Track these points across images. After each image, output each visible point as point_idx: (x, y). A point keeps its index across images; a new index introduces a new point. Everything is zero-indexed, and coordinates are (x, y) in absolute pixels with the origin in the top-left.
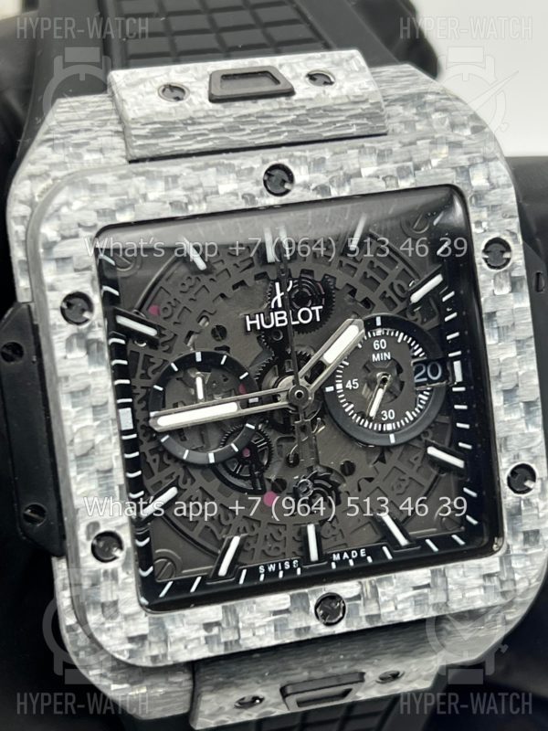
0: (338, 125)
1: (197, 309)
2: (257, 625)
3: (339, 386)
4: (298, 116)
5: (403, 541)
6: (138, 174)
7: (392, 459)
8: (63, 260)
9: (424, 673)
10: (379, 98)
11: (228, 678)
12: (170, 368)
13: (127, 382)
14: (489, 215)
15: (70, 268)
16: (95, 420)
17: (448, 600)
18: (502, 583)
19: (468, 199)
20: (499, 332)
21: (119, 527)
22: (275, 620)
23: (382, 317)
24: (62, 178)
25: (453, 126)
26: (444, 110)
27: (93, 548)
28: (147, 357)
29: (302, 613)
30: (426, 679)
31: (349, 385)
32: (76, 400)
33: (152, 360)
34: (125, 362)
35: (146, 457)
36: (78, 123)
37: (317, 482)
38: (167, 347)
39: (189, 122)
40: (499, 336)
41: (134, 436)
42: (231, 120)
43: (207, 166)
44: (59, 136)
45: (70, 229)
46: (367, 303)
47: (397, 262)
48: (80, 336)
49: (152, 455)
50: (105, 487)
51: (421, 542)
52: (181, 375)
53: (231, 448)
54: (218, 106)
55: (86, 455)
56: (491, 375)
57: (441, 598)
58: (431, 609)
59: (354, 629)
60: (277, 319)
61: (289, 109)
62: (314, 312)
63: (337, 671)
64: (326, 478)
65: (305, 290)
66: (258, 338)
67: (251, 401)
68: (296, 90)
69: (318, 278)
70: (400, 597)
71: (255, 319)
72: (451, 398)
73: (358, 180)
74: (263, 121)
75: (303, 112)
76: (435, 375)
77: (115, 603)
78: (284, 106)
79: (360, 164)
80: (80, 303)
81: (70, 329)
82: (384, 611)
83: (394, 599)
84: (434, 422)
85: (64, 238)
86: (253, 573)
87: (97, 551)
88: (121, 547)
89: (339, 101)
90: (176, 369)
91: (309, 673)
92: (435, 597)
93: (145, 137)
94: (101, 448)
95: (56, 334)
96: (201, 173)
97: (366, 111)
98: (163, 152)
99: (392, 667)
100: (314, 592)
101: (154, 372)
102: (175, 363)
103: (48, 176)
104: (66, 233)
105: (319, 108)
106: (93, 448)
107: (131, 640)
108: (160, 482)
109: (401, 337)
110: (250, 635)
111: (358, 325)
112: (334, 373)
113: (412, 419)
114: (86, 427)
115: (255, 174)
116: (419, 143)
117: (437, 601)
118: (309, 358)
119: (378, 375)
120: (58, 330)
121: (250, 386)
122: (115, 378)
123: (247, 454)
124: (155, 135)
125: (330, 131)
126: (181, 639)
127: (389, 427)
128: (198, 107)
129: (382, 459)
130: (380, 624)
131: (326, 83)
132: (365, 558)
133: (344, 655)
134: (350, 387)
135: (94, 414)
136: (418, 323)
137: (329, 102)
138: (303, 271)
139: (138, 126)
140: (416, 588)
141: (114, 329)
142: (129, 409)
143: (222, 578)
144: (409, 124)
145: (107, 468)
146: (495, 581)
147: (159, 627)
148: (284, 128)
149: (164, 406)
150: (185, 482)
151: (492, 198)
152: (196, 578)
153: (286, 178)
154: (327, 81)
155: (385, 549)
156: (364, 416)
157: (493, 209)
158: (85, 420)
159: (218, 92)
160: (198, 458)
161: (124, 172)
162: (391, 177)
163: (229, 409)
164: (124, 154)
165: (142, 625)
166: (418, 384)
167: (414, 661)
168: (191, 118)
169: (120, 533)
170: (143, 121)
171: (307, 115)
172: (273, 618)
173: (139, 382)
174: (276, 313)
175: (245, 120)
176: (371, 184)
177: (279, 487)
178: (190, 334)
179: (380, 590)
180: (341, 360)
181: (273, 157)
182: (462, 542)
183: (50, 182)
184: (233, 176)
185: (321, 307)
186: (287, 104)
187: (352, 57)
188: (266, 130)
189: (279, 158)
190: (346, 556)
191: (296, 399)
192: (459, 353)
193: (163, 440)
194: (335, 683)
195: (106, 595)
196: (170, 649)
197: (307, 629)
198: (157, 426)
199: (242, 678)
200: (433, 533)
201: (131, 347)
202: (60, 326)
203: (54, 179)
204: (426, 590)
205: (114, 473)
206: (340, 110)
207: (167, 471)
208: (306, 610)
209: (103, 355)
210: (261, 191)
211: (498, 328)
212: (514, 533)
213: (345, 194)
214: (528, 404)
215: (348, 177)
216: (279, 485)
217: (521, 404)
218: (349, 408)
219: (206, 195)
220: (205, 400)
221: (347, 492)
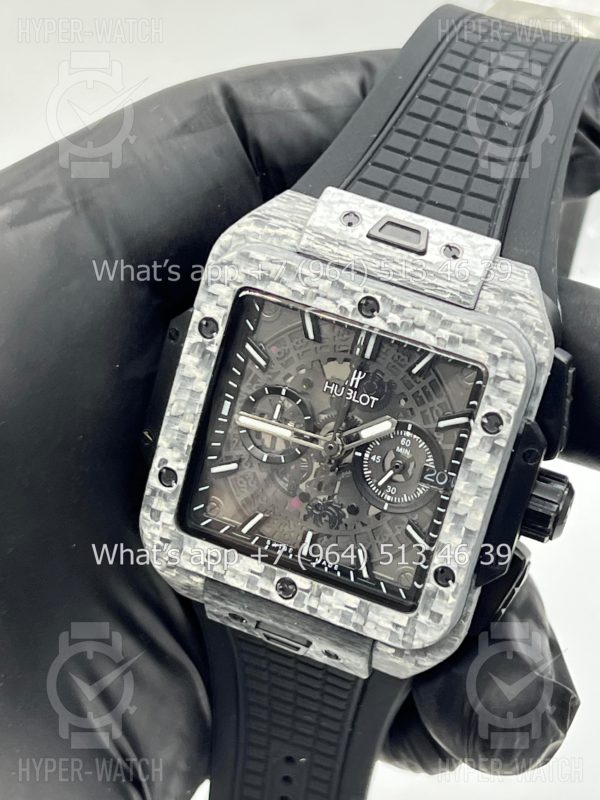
2: (239, 573)
3: (367, 455)
5: (365, 575)
7: (383, 519)
8: (213, 296)
11: (221, 595)
12: (264, 390)
13: (236, 386)
14: (498, 396)
15: (215, 302)
17: (365, 625)
18: (405, 635)
20: (469, 475)
21: (179, 469)
22: (250, 576)
23: (413, 426)
27: (160, 474)
28: (256, 376)
29: (269, 581)
31: (373, 458)
32: (183, 381)
33: (258, 380)
34: (239, 373)
35: (229, 437)
37: (329, 508)
39: (343, 243)
40: (469, 478)
41: (226, 420)
42: (370, 254)
44: (264, 216)
48: (203, 345)
50: (179, 442)
51: (378, 582)
52: (269, 398)
53: (280, 458)
54: (369, 241)
55: (176, 417)
56: (452, 499)
57: (360, 621)
58: (351, 625)
59: (298, 609)
60: (346, 393)
62: (371, 400)
64: (337, 509)
65: (374, 383)
66: (331, 398)
67: (305, 436)
68: (428, 252)
69: (386, 380)
70: (335, 606)
71: (331, 386)
72: (436, 501)
73: (422, 331)
76: (440, 481)
77: (159, 513)
79: (427, 321)
80: (213, 326)
81: (200, 339)
82: (320, 608)
83: (330, 605)
84: (420, 509)
86: (262, 542)
87: (162, 476)
88: (176, 482)
90: (267, 392)
91: (274, 621)
92: (356, 618)
94: (187, 417)
95: (190, 337)
100: (280, 573)
102: (268, 389)
106: (182, 415)
107: (162, 539)
108: (230, 456)
109: (422, 445)
110: (232, 576)
111: (392, 422)
112: (366, 445)
113: (406, 500)
114: (183, 400)
115: (355, 296)
117: (357, 622)
118: (355, 426)
120: (192, 335)
121: (308, 426)
123: (293, 467)
125: (431, 289)
127: (389, 498)
128: (356, 236)
129: (378, 516)
130: (315, 615)
131: (453, 257)
132: (336, 572)
135: (190, 396)
136: (440, 442)
139: (310, 232)
140: (346, 606)
141: (243, 351)
142: (229, 403)
143: (242, 534)
144: (493, 309)
145: (185, 431)
146: (400, 632)
150: (246, 464)
151: (504, 385)
152: (226, 525)
153: (375, 308)
154: (456, 255)
155: (352, 573)
156: (375, 482)
157: (503, 393)
158: (185, 396)
159: (376, 233)
160: (257, 453)
162: (443, 339)
163: (286, 434)
164: (297, 244)
166: (425, 481)
167: (345, 653)
168: (345, 241)
169: (178, 473)
170: (315, 230)
172: (249, 574)
173: (244, 389)
174: (347, 389)
176: (428, 338)
177: (303, 498)
179: (323, 594)
180: (375, 439)
182: (404, 597)
185: (378, 400)
186: (414, 260)
189: (376, 293)
190: (324, 563)
191: (328, 450)
192: (454, 475)
193: (241, 432)
194: (290, 638)
195: (156, 505)
197: (268, 592)
200: (388, 580)
201: (249, 365)
202: (195, 334)
204: (352, 611)
205: (188, 435)
208: (272, 580)
209: (211, 364)
210: (354, 310)
211: (470, 472)
212: (425, 608)
213: (406, 336)
214: (469, 532)
215: (414, 326)
216: (305, 497)
217: (464, 529)
218: (367, 473)
219: (318, 295)
220: (278, 420)
221: (346, 525)
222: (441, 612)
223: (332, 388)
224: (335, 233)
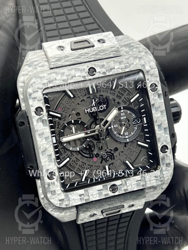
0: (107, 54)
1: (71, 108)
2: (94, 194)
3: (112, 127)
4: (96, 53)
5: (133, 168)
6: (53, 73)
7: (128, 146)
8: (35, 98)
9: (141, 204)
10: (118, 46)
11: (87, 209)
12: (65, 125)
13: (53, 130)
14: (151, 77)
15: (37, 100)
16: (46, 141)
17: (146, 183)
18: (161, 178)
19: (145, 73)
20: (156, 109)
21: (54, 170)
23: (123, 107)
24: (32, 75)
25: (139, 52)
26: (137, 48)
29: (106, 190)
30: (141, 206)
31: (115, 126)
32: (40, 136)
33: (60, 123)
34: (53, 124)
35: (60, 150)
36: (35, 59)
37: (107, 153)
38: (64, 119)
39: (66, 57)
40: (156, 110)
41: (56, 145)
42: (78, 55)
43: (72, 69)
44: (30, 63)
45: (35, 89)
46: (119, 103)
47: (126, 91)
48: (40, 118)
49: (62, 149)
50: (50, 160)
51: (138, 168)
52: (68, 127)
53: (83, 146)
54: (74, 52)
55: (44, 151)
56: (154, 121)
57: (144, 183)
58: (141, 186)
59: (121, 193)
60: (94, 109)
61: (93, 51)
62: (104, 107)
63: (117, 205)
64: (110, 152)
65: (101, 101)
66: (89, 115)
67: (88, 133)
68: (95, 45)
69: (104, 97)
70: (133, 184)
71: (87, 110)
72: (143, 128)
73: (114, 70)
74: (87, 55)
75: (97, 51)
76: (139, 121)
77: (55, 191)
78: (92, 50)
79: (114, 65)
80: (40, 109)
81: (38, 117)
82: (128, 188)
83: (131, 184)
84: (139, 135)
85: (34, 92)
86: (92, 180)
87: (49, 177)
89: (107, 48)
90: (67, 125)
91: (109, 206)
93: (54, 62)
94: (48, 149)
95: (34, 119)
96: (71, 71)
97: (115, 50)
98: (59, 66)
99: (132, 203)
100: (109, 184)
101: (61, 126)
102: (66, 124)
103: (28, 74)
104: (35, 91)
105: (102, 50)
106: (46, 149)
107: (60, 200)
108: (64, 157)
109: (129, 112)
110: (92, 197)
111: (116, 109)
112: (111, 123)
113: (133, 134)
114: (44, 143)
115: (85, 70)
116: (130, 58)
117: (143, 184)
118: (103, 120)
119: (123, 123)
120: (34, 117)
121: (87, 128)
122: (51, 129)
123: (88, 147)
124: (57, 61)
125: (105, 56)
126: (73, 199)
127: (127, 137)
128: (68, 52)
129: (125, 146)
130: (128, 192)
131: (103, 42)
132: (123, 174)
133: (118, 201)
134: (115, 127)
135: (46, 140)
136: (133, 107)
137: (104, 48)
138: (100, 95)
139: (52, 59)
140: (137, 181)
141: (49, 116)
142: (54, 137)
143: (83, 182)
144: (127, 52)
145: (50, 154)
147: (67, 196)
148: (92, 56)
149: (64, 136)
150: (71, 156)
151: (152, 72)
152: (76, 183)
153: (94, 71)
154: (103, 41)
155: (128, 171)
156: (120, 134)
157: (152, 75)
158: (43, 141)
159: (73, 48)
160: (74, 149)
161: (49, 72)
162: (123, 68)
163: (82, 135)
164: (48, 67)
165: (62, 196)
166: (134, 125)
167: (138, 201)
168: (66, 56)
170: (53, 57)
171: (98, 52)
172: (98, 192)
173: (57, 130)
174: (93, 108)
175: (81, 55)
176: (118, 71)
177: (97, 156)
178: (70, 115)
179: (127, 182)
180: (112, 119)
181: (90, 65)
182: (149, 168)
183: (28, 76)
184: (79, 71)
185: (106, 105)
186: (93, 49)
187: (110, 34)
188: (88, 57)
189: (92, 65)
190: (117, 173)
191: (101, 132)
192: (145, 115)
193: (64, 145)
194: (116, 208)
195: (52, 189)
196: (71, 202)
197: (108, 194)
198: (63, 141)
199: (90, 209)
200: (140, 165)
201: (54, 120)
202: (35, 116)
203: (30, 75)
204: (140, 182)
205: (52, 155)
206: (108, 50)
207: (66, 154)
208: (107, 189)
209: (47, 124)
210: (87, 75)
211: (155, 108)
212: (163, 164)
213: (110, 74)
214: (165, 128)
215: (111, 69)
216: (97, 155)
217: (163, 129)
218: (115, 133)
219: (72, 77)
220: (75, 133)
221: (116, 156)
222: (169, 162)
223: (88, 110)
224: (61, 55)
